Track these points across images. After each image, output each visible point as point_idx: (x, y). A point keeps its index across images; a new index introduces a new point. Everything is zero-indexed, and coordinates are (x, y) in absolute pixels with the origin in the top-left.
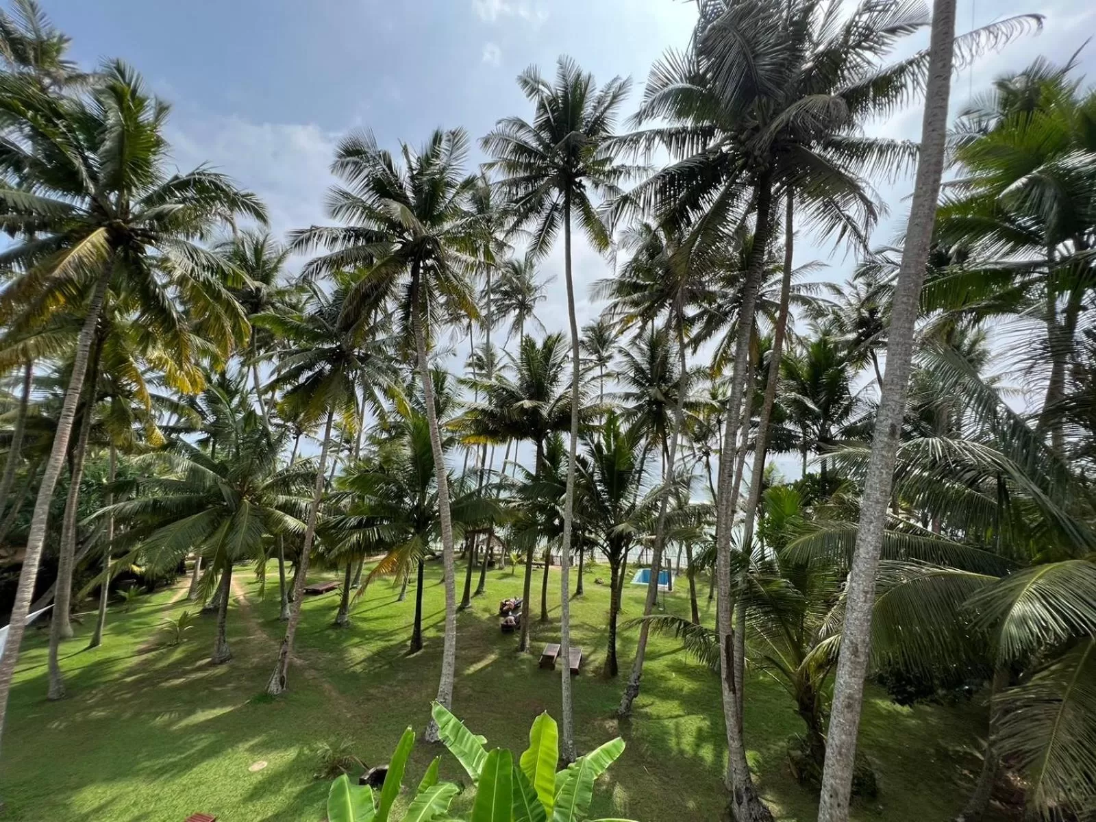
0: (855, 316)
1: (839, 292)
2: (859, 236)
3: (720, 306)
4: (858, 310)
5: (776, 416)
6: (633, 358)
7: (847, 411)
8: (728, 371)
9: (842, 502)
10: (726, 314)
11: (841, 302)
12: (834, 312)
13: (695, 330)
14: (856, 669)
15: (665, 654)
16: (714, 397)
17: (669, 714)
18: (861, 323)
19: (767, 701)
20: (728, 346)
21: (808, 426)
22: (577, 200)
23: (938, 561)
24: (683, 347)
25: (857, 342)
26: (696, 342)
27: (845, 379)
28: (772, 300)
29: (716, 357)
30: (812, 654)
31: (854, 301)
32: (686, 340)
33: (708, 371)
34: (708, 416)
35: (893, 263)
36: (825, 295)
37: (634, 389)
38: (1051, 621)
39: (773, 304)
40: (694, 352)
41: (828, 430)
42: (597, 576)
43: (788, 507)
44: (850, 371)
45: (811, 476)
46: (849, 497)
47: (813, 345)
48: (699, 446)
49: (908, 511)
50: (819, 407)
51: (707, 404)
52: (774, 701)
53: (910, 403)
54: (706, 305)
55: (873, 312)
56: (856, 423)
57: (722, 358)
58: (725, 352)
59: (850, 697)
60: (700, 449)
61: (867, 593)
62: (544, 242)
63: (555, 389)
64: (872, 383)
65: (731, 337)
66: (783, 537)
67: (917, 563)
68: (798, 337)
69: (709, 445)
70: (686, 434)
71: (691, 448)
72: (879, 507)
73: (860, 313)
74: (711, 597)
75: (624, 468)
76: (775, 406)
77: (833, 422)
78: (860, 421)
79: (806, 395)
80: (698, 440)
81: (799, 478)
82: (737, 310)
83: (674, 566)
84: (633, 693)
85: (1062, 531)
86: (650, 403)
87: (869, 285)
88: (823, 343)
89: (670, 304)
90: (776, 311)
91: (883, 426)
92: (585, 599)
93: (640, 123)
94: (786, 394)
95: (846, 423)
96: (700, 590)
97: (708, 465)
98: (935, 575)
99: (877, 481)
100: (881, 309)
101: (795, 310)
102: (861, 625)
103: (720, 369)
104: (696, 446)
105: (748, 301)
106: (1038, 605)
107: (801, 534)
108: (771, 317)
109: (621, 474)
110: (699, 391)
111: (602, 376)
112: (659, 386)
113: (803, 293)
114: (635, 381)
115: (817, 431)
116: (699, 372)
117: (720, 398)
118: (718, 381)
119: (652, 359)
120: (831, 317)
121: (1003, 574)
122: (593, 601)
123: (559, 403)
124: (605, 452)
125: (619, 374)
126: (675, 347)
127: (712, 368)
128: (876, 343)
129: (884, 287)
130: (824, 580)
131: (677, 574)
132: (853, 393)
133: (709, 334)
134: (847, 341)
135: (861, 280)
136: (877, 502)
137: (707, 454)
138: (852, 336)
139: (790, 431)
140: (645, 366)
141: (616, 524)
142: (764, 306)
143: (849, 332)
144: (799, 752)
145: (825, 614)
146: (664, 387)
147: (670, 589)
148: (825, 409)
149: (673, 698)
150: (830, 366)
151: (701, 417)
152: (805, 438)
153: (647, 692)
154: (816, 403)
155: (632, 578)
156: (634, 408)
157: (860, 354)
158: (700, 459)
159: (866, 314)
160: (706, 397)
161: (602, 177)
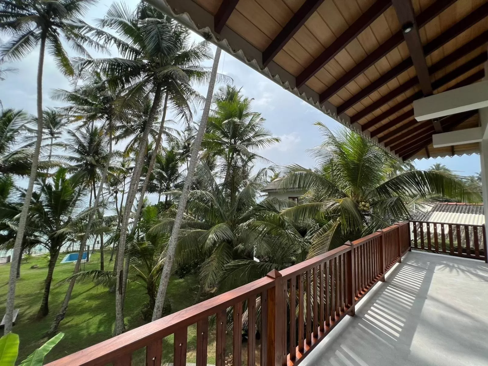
0: (183, 144)
1: (179, 134)
2: (187, 120)
3: (132, 126)
4: (184, 142)
5: (152, 178)
6: (78, 138)
7: (176, 178)
8: (132, 155)
9: (171, 211)
10: (134, 130)
11: (179, 138)
12: (177, 141)
13: (118, 133)
14: (169, 264)
15: (82, 293)
16: (123, 166)
17: (84, 320)
18: (185, 147)
19: (134, 296)
20: (134, 144)
21: (163, 183)
22: (51, 38)
23: (195, 228)
24: (111, 140)
25: (182, 154)
26: (118, 138)
27: (178, 167)
28: (155, 130)
29: (127, 148)
30: (155, 268)
31: (183, 139)
32: (113, 137)
33: (122, 153)
34: (119, 174)
35: (196, 129)
36: (174, 134)
37: (77, 156)
38: (215, 238)
39: (155, 132)
40: (116, 143)
41: (170, 185)
42: (33, 264)
43: (152, 215)
44: (180, 164)
45: (161, 202)
46: (173, 209)
47: (168, 151)
48: (113, 188)
49: (191, 214)
50: (168, 176)
51: (120, 169)
52: (137, 294)
53: (194, 178)
54: (125, 123)
55: (189, 144)
56: (179, 183)
57: (130, 149)
58: (132, 146)
59: (167, 273)
60: (113, 190)
61: (175, 239)
62: (17, 49)
63: (11, 146)
64: (186, 169)
65: (135, 140)
66: (149, 226)
67: (190, 229)
68: (163, 147)
69: (118, 188)
70: (107, 182)
71: (108, 189)
72: (182, 211)
73: (185, 144)
74: (111, 260)
75: (68, 198)
76: (152, 174)
77: (172, 182)
78: (180, 182)
79: (163, 170)
80: (112, 186)
81: (157, 203)
82: (140, 129)
83: (91, 249)
84: (60, 318)
85: (222, 217)
86: (86, 164)
87: (189, 134)
88: (171, 152)
89: (106, 117)
90: (156, 135)
91: (186, 186)
92: (22, 280)
93: (104, 26)
94: (155, 169)
95: (176, 183)
96: (106, 258)
97: (116, 198)
98: (194, 232)
99: (182, 203)
100: (191, 144)
101: (163, 136)
102: (173, 249)
103: (128, 154)
104: (112, 188)
105: (145, 127)
106: (213, 235)
107: (156, 224)
108: (154, 137)
109: (65, 202)
110: (116, 162)
111: (52, 145)
112: (94, 157)
113: (167, 131)
114: (78, 151)
115: (166, 185)
116: (118, 153)
117: (126, 166)
118: (127, 159)
119: (91, 142)
120: (176, 142)
121: (208, 229)
122: (29, 279)
123: (15, 156)
124: (54, 189)
125: (66, 145)
126: (106, 139)
127: (125, 152)
128: (188, 156)
129: (193, 137)
130: (162, 240)
131: (92, 253)
132: (180, 172)
133: (125, 137)
134: (180, 153)
135: (186, 132)
136: (182, 210)
137: (116, 192)
138: (181, 151)
139: (156, 184)
140: (86, 144)
141: (57, 230)
142: (152, 132)
143: (181, 149)
144: (146, 309)
145: (161, 253)
146: (97, 157)
147: (87, 261)
148: (170, 176)
149: (86, 312)
150: (173, 161)
151: (115, 175)
152: (161, 187)
153: (69, 315)
154: (167, 174)
155: (62, 260)
156: (76, 166)
157: (183, 158)
158: (112, 195)
159: (186, 144)
160: (119, 165)
161: (73, 36)
